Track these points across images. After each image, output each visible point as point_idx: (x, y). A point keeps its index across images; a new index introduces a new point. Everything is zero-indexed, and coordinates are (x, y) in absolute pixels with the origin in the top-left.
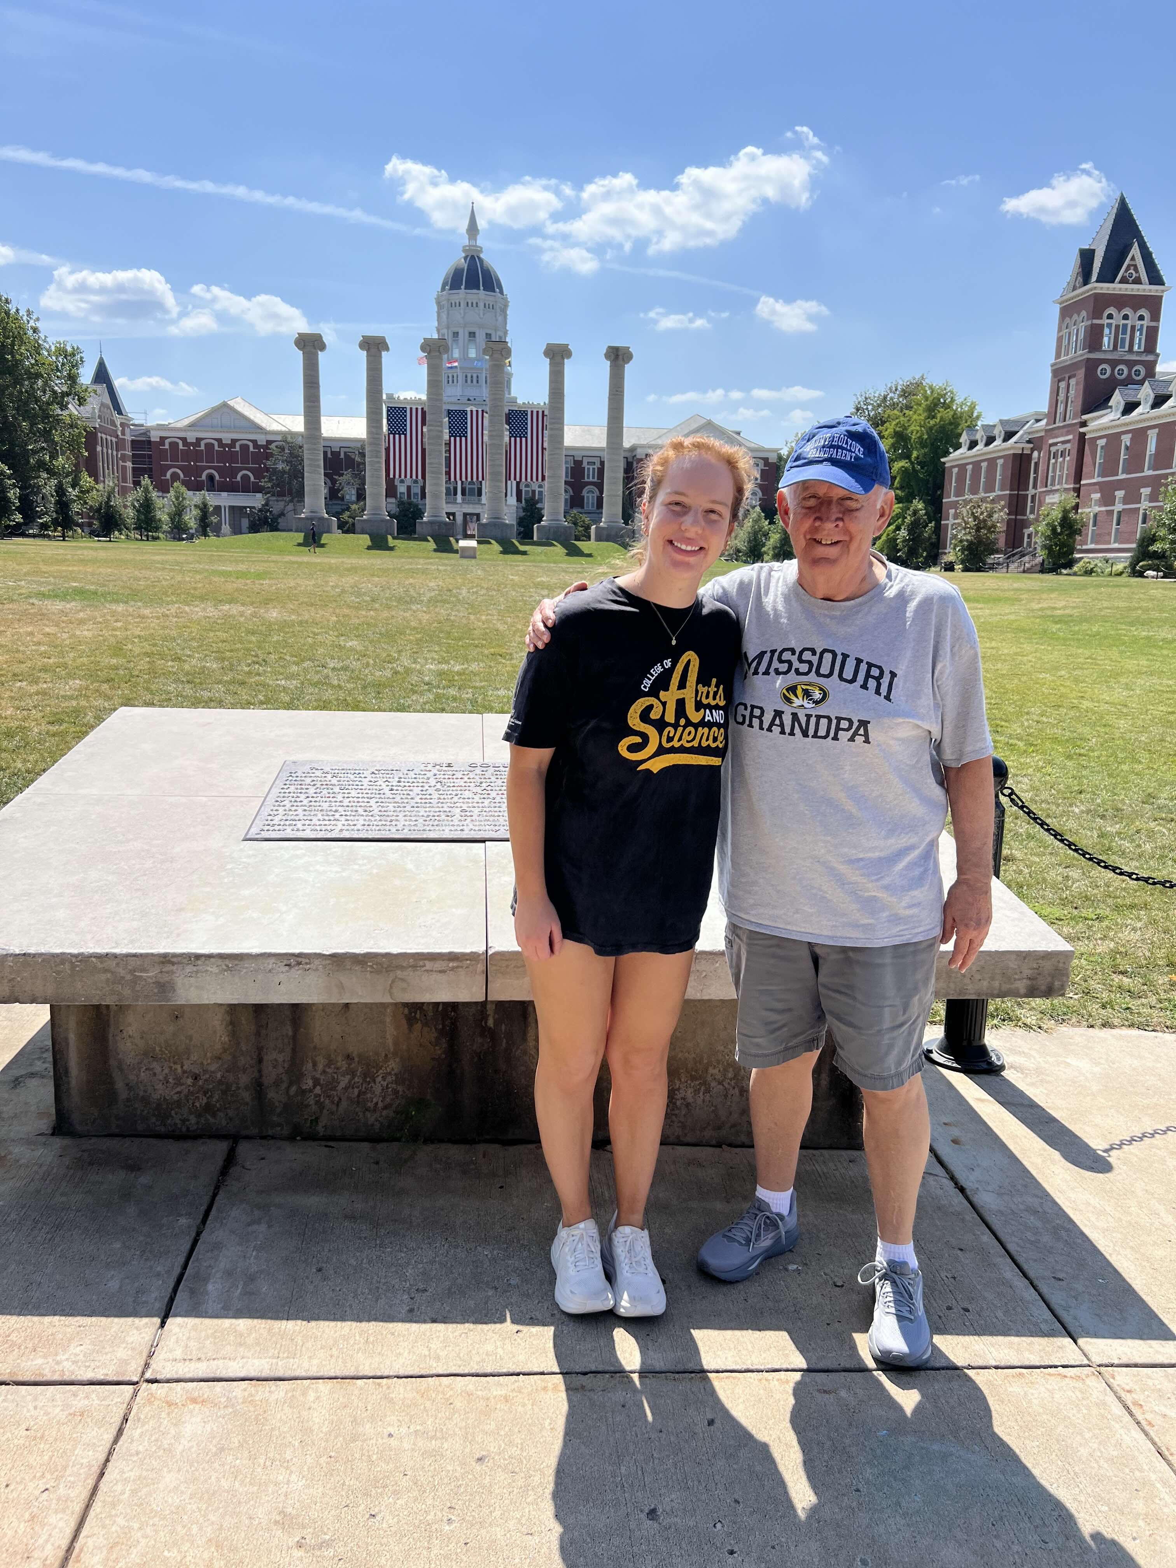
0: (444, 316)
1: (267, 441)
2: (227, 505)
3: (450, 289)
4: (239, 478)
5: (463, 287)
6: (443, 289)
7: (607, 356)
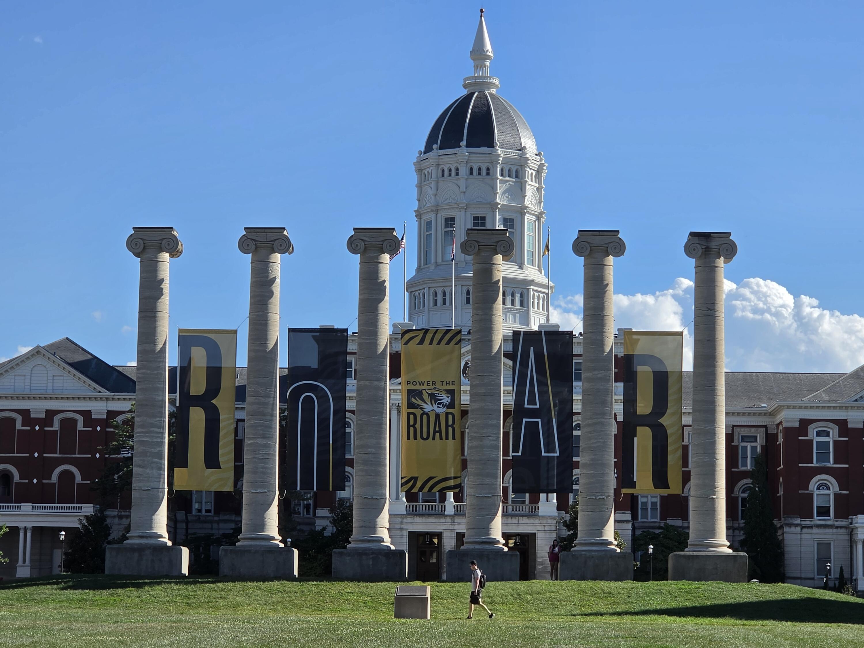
0: (430, 191)
1: (109, 413)
2: (30, 525)
3: (441, 148)
4: (54, 478)
5: (463, 143)
6: (428, 148)
7: (689, 250)
